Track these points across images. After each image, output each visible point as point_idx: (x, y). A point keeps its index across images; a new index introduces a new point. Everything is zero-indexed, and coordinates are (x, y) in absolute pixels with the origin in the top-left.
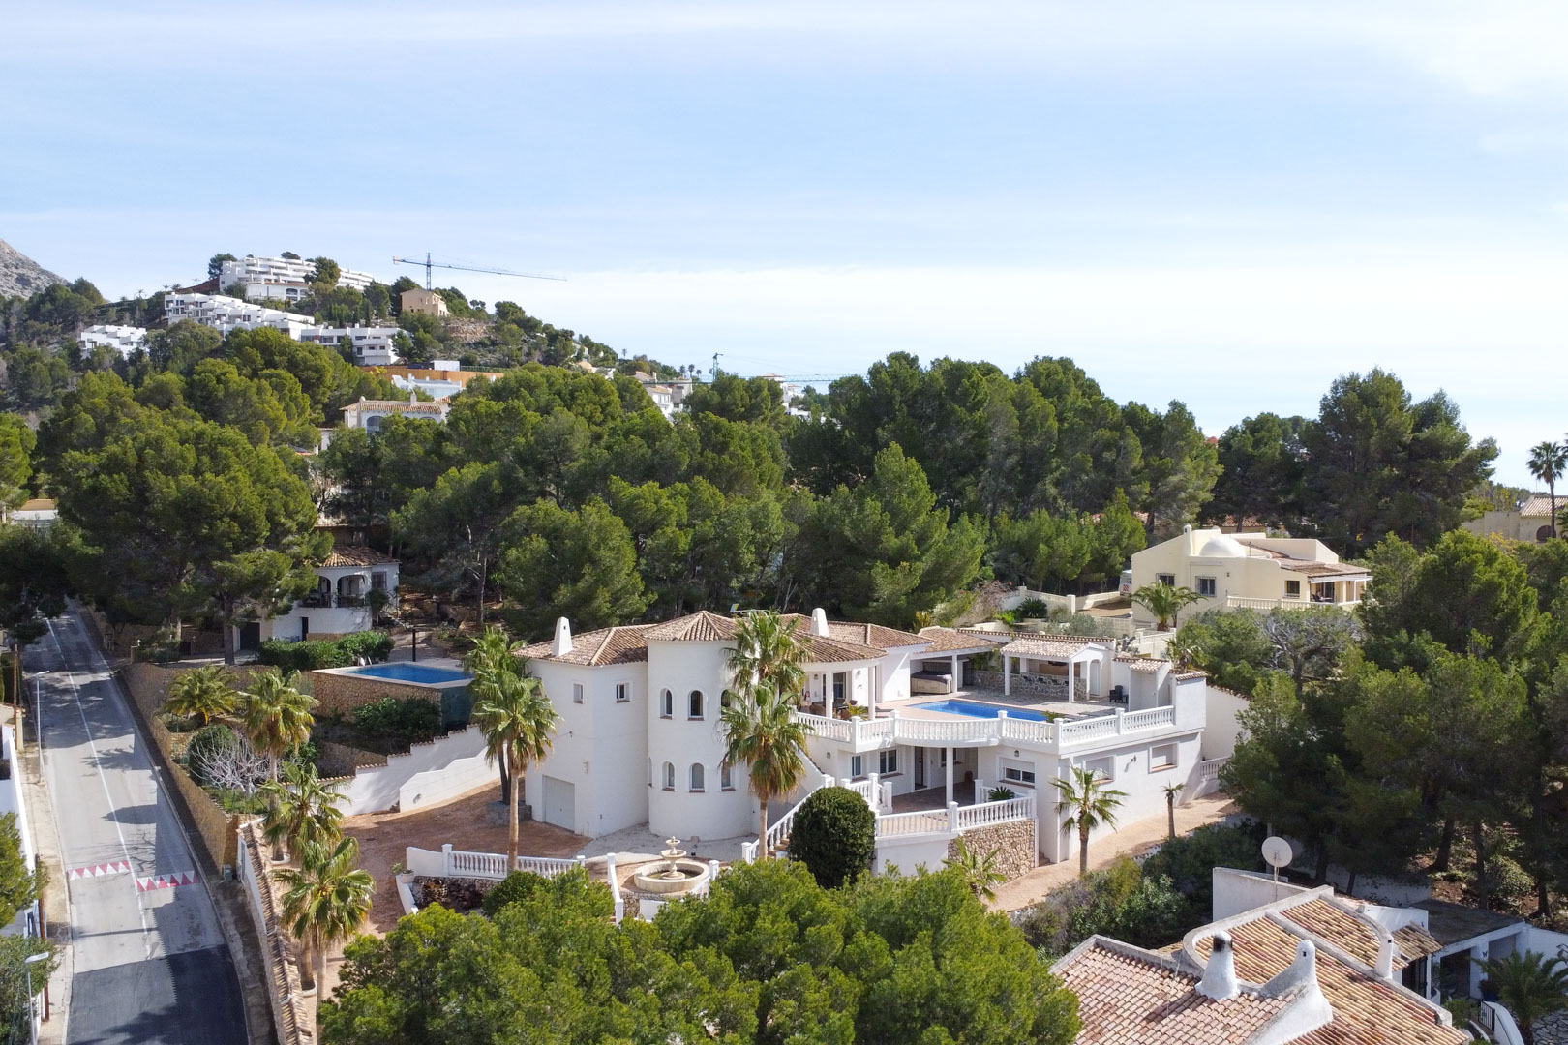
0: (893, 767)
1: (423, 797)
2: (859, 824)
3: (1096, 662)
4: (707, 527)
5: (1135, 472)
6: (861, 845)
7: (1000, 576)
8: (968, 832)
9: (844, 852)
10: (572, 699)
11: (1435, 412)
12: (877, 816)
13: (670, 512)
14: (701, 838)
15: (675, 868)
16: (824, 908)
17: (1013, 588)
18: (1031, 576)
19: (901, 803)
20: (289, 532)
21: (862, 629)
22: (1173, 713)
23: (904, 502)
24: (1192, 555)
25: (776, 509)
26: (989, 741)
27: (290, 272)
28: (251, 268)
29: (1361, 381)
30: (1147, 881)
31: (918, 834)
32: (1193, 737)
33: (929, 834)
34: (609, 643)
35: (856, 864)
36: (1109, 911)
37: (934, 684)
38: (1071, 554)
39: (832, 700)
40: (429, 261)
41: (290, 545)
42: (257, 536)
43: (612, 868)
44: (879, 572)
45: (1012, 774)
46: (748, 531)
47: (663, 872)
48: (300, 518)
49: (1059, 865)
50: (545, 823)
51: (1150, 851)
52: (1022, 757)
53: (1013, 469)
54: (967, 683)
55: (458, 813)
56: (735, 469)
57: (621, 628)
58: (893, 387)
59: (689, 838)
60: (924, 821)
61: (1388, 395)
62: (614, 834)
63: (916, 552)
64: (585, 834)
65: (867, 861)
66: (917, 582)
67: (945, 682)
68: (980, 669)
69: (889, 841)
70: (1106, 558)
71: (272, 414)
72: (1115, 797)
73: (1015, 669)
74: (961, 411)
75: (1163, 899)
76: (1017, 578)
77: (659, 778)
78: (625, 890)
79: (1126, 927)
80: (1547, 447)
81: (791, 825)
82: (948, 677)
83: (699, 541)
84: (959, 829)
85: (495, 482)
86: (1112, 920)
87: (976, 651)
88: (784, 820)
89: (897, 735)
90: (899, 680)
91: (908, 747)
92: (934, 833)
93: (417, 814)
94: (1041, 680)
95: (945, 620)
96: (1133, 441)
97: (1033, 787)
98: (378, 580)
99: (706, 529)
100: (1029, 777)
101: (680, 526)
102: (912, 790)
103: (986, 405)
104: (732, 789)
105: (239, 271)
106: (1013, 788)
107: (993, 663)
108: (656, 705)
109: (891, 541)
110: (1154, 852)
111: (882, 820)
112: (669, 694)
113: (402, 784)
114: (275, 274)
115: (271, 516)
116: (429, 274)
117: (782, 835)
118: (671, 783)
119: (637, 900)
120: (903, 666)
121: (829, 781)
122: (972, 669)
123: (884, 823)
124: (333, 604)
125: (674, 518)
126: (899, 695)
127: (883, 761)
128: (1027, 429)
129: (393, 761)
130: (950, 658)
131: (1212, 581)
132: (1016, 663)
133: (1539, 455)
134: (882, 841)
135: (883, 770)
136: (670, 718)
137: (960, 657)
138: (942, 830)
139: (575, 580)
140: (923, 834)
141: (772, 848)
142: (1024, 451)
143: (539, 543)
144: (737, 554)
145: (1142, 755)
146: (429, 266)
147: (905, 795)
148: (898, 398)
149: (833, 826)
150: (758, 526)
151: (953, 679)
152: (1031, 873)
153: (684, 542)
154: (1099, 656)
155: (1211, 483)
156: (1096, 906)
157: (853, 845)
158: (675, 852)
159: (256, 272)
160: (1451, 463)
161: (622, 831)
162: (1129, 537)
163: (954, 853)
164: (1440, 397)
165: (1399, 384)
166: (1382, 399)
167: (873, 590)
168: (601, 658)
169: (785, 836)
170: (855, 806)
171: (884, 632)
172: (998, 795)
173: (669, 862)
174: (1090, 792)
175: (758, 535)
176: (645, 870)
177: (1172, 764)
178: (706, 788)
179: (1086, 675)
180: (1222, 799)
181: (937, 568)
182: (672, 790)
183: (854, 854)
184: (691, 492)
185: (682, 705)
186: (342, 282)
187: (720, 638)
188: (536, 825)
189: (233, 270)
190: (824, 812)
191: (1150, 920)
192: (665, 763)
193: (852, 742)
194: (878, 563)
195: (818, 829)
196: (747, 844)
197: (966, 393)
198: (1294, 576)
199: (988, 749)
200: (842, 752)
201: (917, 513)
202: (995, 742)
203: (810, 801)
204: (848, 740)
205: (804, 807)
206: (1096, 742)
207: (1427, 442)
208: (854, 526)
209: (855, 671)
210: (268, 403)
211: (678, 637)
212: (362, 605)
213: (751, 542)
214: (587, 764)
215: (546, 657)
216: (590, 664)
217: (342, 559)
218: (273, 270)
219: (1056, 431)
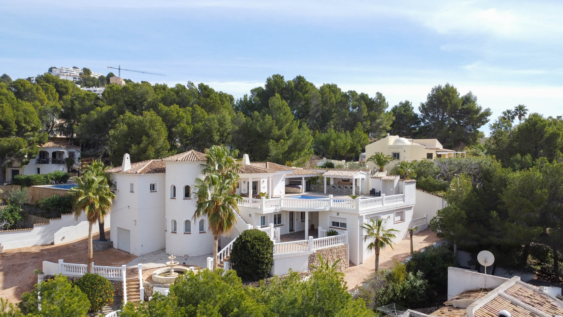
0: (279, 222)
1: (66, 238)
2: (265, 247)
3: (363, 179)
4: (199, 125)
5: (364, 117)
6: (266, 258)
7: (316, 153)
8: (318, 251)
9: (258, 262)
10: (129, 191)
11: (468, 99)
12: (274, 243)
13: (183, 117)
14: (190, 255)
15: (173, 270)
16: (247, 307)
17: (321, 158)
18: (328, 154)
19: (284, 238)
20: (27, 131)
21: (265, 164)
22: (404, 196)
23: (281, 117)
24: (389, 144)
25: (228, 118)
26: (325, 209)
27: (75, 73)
28: (62, 71)
29: (442, 88)
30: (410, 274)
31: (294, 252)
32: (410, 208)
33: (299, 252)
34: (148, 166)
35: (264, 267)
36: (393, 290)
37: (295, 189)
38: (343, 145)
39: (252, 193)
40: (119, 68)
41: (29, 136)
42: (11, 131)
43: (140, 271)
44: (271, 144)
45: (335, 224)
46: (217, 126)
47: (166, 273)
48: (33, 125)
49: (358, 266)
50: (119, 249)
51: (407, 259)
52: (341, 216)
53: (319, 117)
54: (308, 190)
55: (80, 245)
56: (212, 104)
57: (156, 160)
58: (275, 86)
59: (183, 256)
60: (294, 246)
61: (453, 92)
62: (149, 254)
63: (286, 137)
64: (135, 254)
65: (269, 266)
66: (286, 149)
67: (299, 188)
68: (313, 184)
69: (280, 256)
70: (355, 148)
71: (41, 98)
72: (392, 233)
73: (328, 184)
74: (300, 94)
75: (419, 282)
76: (322, 154)
77: (169, 227)
78: (147, 282)
79: (402, 298)
80: (509, 112)
81: (232, 248)
82: (300, 186)
83: (196, 131)
84: (313, 249)
85: (115, 112)
86: (395, 295)
87: (312, 176)
88: (228, 246)
89: (282, 206)
90: (280, 187)
91: (286, 212)
92: (302, 252)
93: (62, 246)
94: (340, 187)
95: (298, 165)
96: (364, 106)
97: (346, 230)
98: (72, 155)
99: (199, 126)
100: (344, 225)
101: (188, 124)
102: (288, 232)
103: (309, 92)
104: (205, 232)
105: (58, 72)
106: (337, 230)
107: (319, 181)
108: (169, 193)
109: (276, 132)
110: (408, 259)
111: (277, 245)
112: (174, 187)
113: (55, 232)
114: (70, 73)
115: (18, 123)
116: (119, 72)
117: (227, 254)
118: (175, 229)
119: (152, 287)
120: (282, 181)
121: (250, 227)
122: (310, 184)
123: (278, 246)
124: (50, 163)
125: (185, 120)
126: (281, 193)
127: (275, 219)
128: (324, 102)
129: (52, 222)
130: (301, 178)
131: (398, 154)
132: (328, 179)
133: (505, 114)
134: (277, 256)
135: (275, 223)
136: (175, 199)
137: (305, 178)
138: (306, 250)
139: (139, 143)
140: (296, 252)
141: (222, 260)
142: (323, 111)
143: (125, 127)
144: (212, 136)
145: (392, 215)
146: (119, 69)
147: (285, 235)
148: (277, 90)
149: (252, 248)
150: (221, 124)
151: (303, 187)
152: (346, 270)
153: (189, 130)
154: (364, 177)
155: (391, 122)
156: (387, 287)
157: (262, 258)
158: (173, 262)
159: (63, 72)
160: (475, 116)
161: (152, 253)
162: (363, 140)
163: (311, 261)
164: (470, 94)
165: (456, 90)
166: (451, 94)
167: (268, 152)
168: (143, 171)
169: (229, 254)
170: (263, 238)
171: (274, 164)
172: (330, 234)
173: (170, 268)
174: (380, 231)
175: (221, 128)
176: (158, 272)
177: (402, 220)
178: (192, 232)
179: (360, 184)
180: (423, 235)
181: (295, 144)
182: (176, 233)
183: (263, 263)
184: (192, 110)
185: (180, 192)
186: (92, 76)
187: (199, 160)
188: (114, 250)
189: (56, 71)
190: (248, 241)
191: (413, 294)
192: (173, 220)
193: (261, 209)
194: (271, 140)
195: (245, 250)
196: (209, 258)
197: (302, 87)
198: (430, 152)
199: (324, 212)
200: (257, 214)
201: (287, 122)
202: (328, 209)
203: (241, 237)
204: (259, 208)
205: (238, 239)
206: (374, 209)
207: (467, 109)
208: (261, 126)
209: (262, 181)
210: (40, 94)
211: (179, 159)
212: (63, 163)
213: (218, 131)
214: (135, 221)
215: (118, 172)
216: (136, 173)
217: (54, 145)
218: (69, 72)
219: (335, 103)
